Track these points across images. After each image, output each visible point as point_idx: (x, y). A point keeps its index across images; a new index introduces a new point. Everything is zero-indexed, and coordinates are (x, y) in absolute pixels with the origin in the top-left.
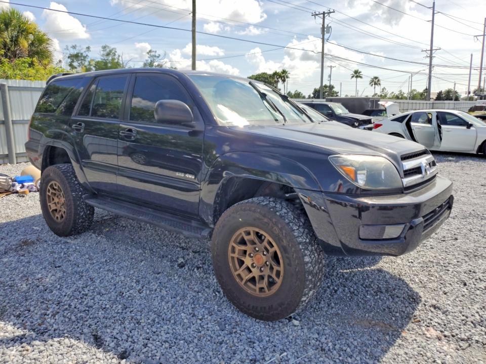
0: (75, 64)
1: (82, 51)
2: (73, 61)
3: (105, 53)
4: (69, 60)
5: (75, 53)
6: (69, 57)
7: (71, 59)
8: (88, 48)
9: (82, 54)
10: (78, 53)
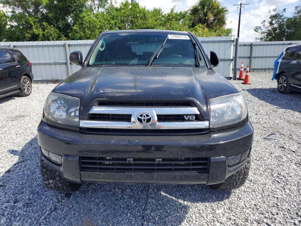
0: (274, 22)
1: (279, 13)
2: (272, 20)
3: (296, 11)
4: (270, 20)
5: (275, 14)
6: (270, 18)
7: (271, 19)
8: (285, 10)
9: (279, 14)
10: (276, 14)
